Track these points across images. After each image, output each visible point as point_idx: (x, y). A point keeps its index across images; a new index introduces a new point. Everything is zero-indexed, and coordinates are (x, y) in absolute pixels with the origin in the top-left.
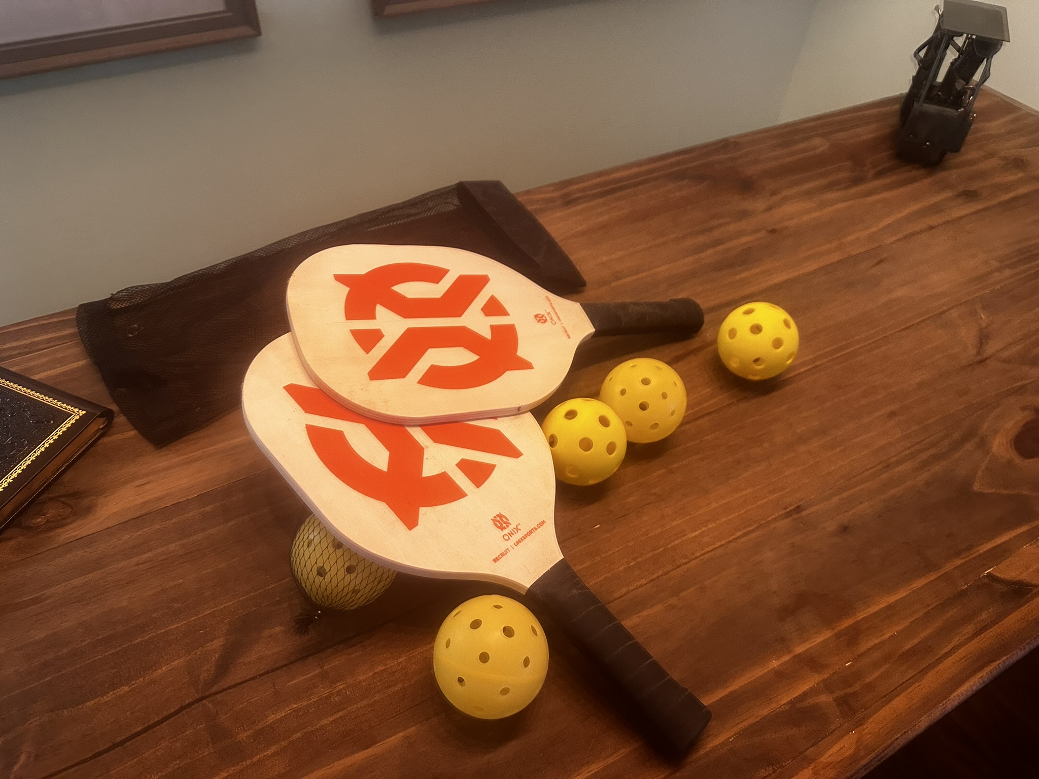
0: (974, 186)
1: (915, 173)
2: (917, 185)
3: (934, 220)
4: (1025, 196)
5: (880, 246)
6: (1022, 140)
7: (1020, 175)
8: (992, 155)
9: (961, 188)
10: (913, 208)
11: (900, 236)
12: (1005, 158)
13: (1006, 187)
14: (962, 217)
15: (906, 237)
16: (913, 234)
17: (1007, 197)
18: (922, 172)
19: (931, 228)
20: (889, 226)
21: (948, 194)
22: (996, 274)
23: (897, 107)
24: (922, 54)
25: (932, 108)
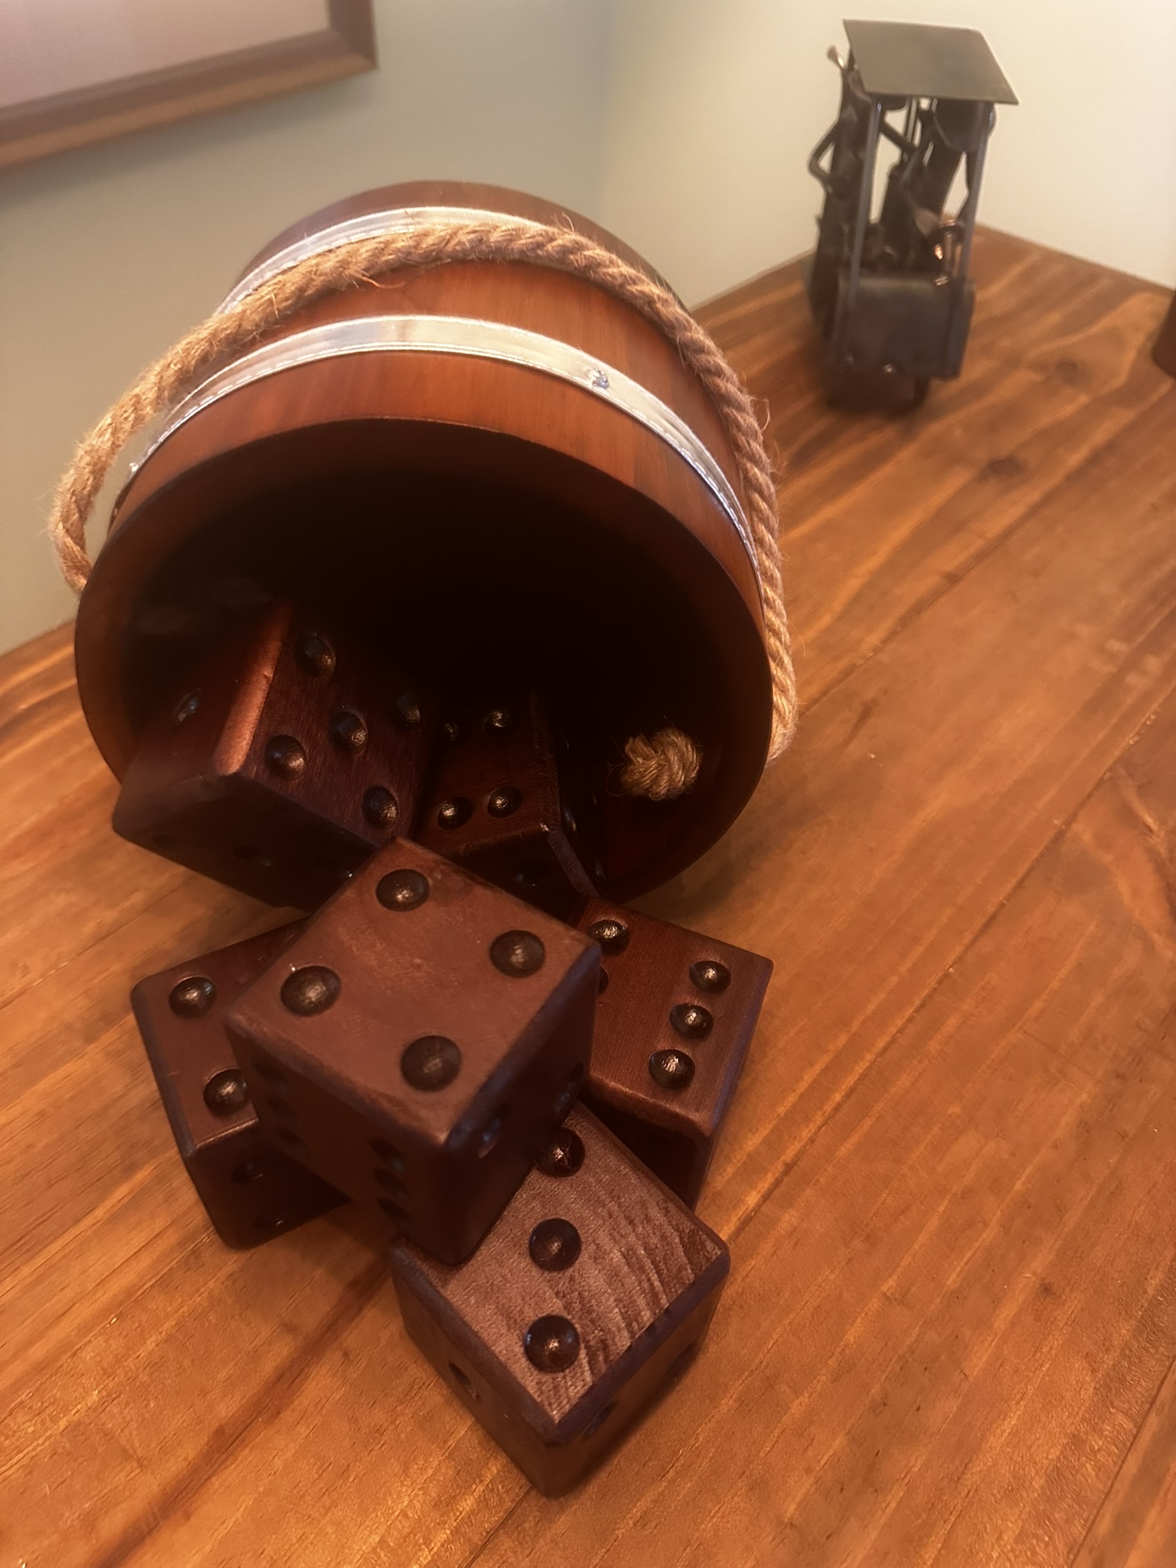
0: (1008, 443)
1: (875, 439)
2: (888, 470)
3: (951, 557)
4: (1110, 447)
5: (852, 669)
6: (1054, 318)
7: (1083, 399)
8: (1012, 362)
9: (982, 454)
10: (900, 531)
11: (889, 623)
12: (1039, 366)
13: (1066, 433)
14: (1008, 533)
15: (905, 622)
16: (918, 609)
17: (1074, 459)
18: (889, 433)
19: (953, 579)
20: (857, 599)
21: (958, 479)
22: (1132, 679)
23: (797, 288)
24: (825, 162)
25: (879, 285)
